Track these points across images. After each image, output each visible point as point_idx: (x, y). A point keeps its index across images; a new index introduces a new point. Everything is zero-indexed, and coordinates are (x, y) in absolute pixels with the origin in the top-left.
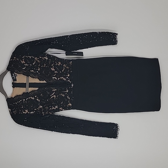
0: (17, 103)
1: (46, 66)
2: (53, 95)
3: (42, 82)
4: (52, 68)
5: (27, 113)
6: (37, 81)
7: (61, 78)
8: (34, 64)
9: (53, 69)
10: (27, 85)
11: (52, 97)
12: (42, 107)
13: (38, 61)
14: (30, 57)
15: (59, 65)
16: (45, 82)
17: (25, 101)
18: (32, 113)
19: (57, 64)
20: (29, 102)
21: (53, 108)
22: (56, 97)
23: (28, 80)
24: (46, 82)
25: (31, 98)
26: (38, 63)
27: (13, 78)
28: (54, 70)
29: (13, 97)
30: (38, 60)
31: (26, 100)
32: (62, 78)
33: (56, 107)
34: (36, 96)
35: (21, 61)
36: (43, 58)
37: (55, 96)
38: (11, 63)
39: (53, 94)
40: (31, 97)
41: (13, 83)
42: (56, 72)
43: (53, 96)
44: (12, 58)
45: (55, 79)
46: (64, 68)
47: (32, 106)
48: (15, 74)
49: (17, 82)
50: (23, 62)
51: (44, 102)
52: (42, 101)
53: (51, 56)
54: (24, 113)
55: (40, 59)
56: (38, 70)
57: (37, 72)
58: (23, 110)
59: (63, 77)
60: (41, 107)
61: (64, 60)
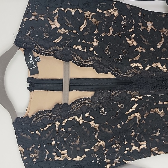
0: (40, 131)
1: (113, 33)
2: (133, 112)
3: (102, 76)
4: (130, 39)
5: (66, 158)
6: (90, 73)
7: (154, 65)
8: (81, 28)
9: (132, 42)
10: (66, 85)
11: (130, 118)
12: (104, 145)
13: (94, 20)
14: (73, 11)
15: (148, 30)
16: (110, 75)
17: (61, 126)
18: (78, 158)
19: (142, 28)
20: (70, 129)
21: (134, 148)
22: (142, 118)
23: (66, 71)
24: (113, 77)
25: (74, 119)
26: (94, 27)
27: (30, 66)
28: (135, 44)
29: (30, 116)
30: (93, 17)
31: (61, 123)
32: (157, 67)
33: (143, 144)
34: (87, 115)
35: (51, 22)
36: (105, 12)
37: (138, 115)
38: (24, 27)
39: (133, 108)
40: (76, 118)
41: (29, 80)
42: (139, 49)
43: (133, 116)
44: (28, 14)
45: (137, 68)
46: (163, 38)
47: (77, 142)
48: (36, 54)
49: (41, 76)
50: (55, 24)
51: (111, 131)
52: (103, 129)
53: (128, 7)
54: (56, 158)
55: (98, 16)
56: (92, 46)
57: (91, 49)
58: (54, 150)
59: (159, 64)
60: (102, 143)
61: (163, 16)
